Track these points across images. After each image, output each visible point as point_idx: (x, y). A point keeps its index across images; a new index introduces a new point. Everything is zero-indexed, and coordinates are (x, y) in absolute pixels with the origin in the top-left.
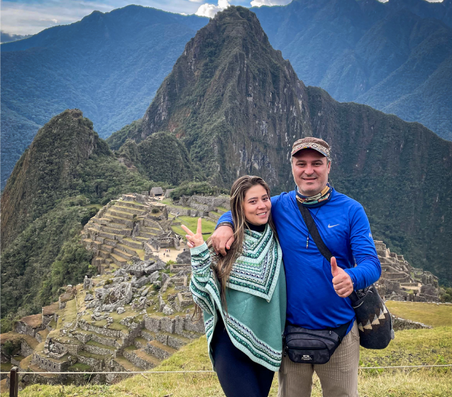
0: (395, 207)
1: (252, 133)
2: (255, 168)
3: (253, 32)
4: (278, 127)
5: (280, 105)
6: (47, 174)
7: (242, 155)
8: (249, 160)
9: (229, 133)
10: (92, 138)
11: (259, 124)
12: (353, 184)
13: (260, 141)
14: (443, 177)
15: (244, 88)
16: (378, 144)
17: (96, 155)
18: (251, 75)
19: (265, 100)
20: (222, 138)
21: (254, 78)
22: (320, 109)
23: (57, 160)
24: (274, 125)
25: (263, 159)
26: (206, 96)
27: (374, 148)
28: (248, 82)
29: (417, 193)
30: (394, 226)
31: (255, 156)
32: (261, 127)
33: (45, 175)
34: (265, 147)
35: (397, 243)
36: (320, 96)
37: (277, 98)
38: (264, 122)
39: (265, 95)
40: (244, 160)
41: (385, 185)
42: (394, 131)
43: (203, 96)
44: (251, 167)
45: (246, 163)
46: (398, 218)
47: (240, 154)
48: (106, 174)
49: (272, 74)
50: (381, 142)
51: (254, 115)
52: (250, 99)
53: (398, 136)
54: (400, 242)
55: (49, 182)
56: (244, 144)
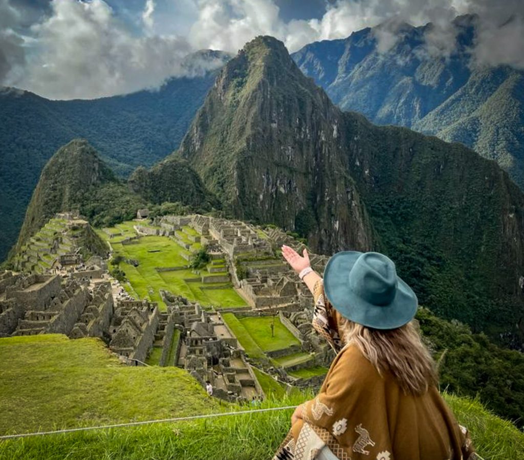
0: (434, 227)
1: (276, 159)
2: (281, 193)
3: (280, 60)
4: (305, 151)
5: (307, 130)
6: (51, 199)
7: (266, 180)
8: (274, 184)
9: (250, 159)
10: (96, 166)
11: (285, 150)
12: (390, 206)
13: (285, 167)
14: (484, 197)
15: (267, 114)
16: (417, 166)
17: (99, 182)
18: (274, 102)
19: (290, 126)
20: (243, 164)
21: (278, 105)
22: (356, 133)
23: (60, 187)
24: (301, 150)
25: (290, 183)
26: (232, 125)
27: (413, 170)
28: (271, 109)
29: (458, 213)
30: (433, 246)
31: (280, 181)
32: (287, 152)
33: (49, 201)
34: (291, 171)
35: (434, 262)
36: (356, 121)
37: (304, 123)
38: (290, 148)
39: (290, 121)
40: (268, 184)
41: (424, 206)
42: (434, 153)
43: (230, 124)
44: (276, 191)
45: (270, 187)
46: (437, 238)
47: (263, 179)
48: (103, 199)
49: (299, 100)
50: (420, 163)
51: (279, 141)
52: (274, 125)
53: (437, 157)
54: (437, 262)
55: (52, 207)
56: (268, 169)
